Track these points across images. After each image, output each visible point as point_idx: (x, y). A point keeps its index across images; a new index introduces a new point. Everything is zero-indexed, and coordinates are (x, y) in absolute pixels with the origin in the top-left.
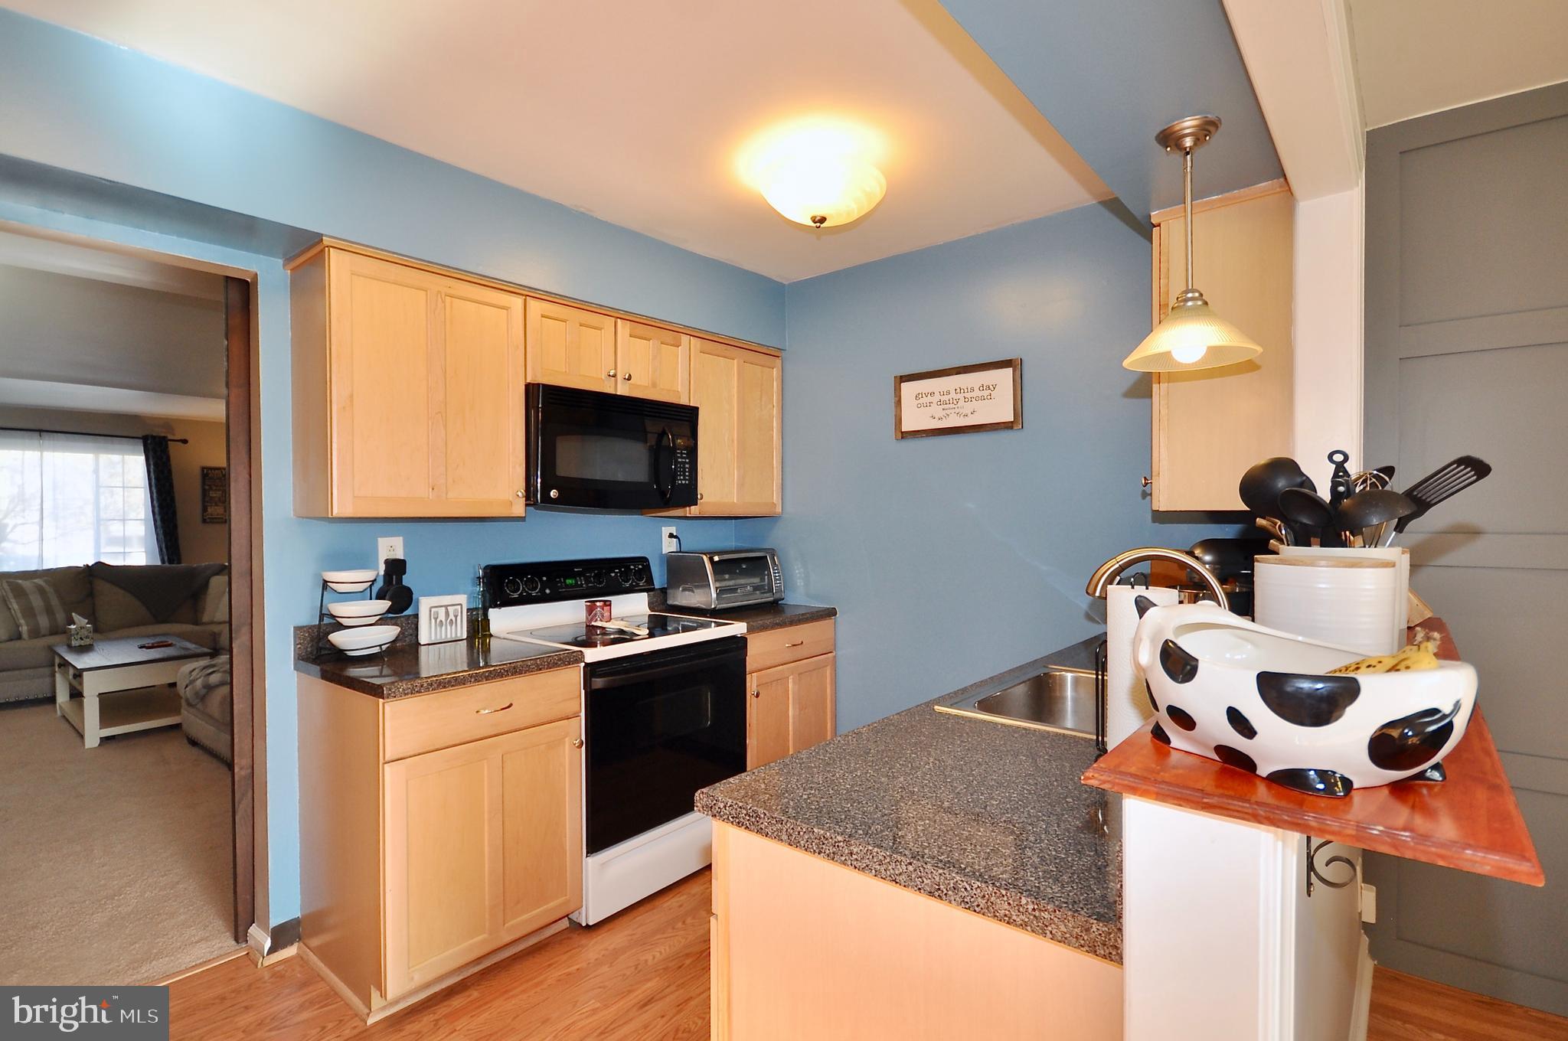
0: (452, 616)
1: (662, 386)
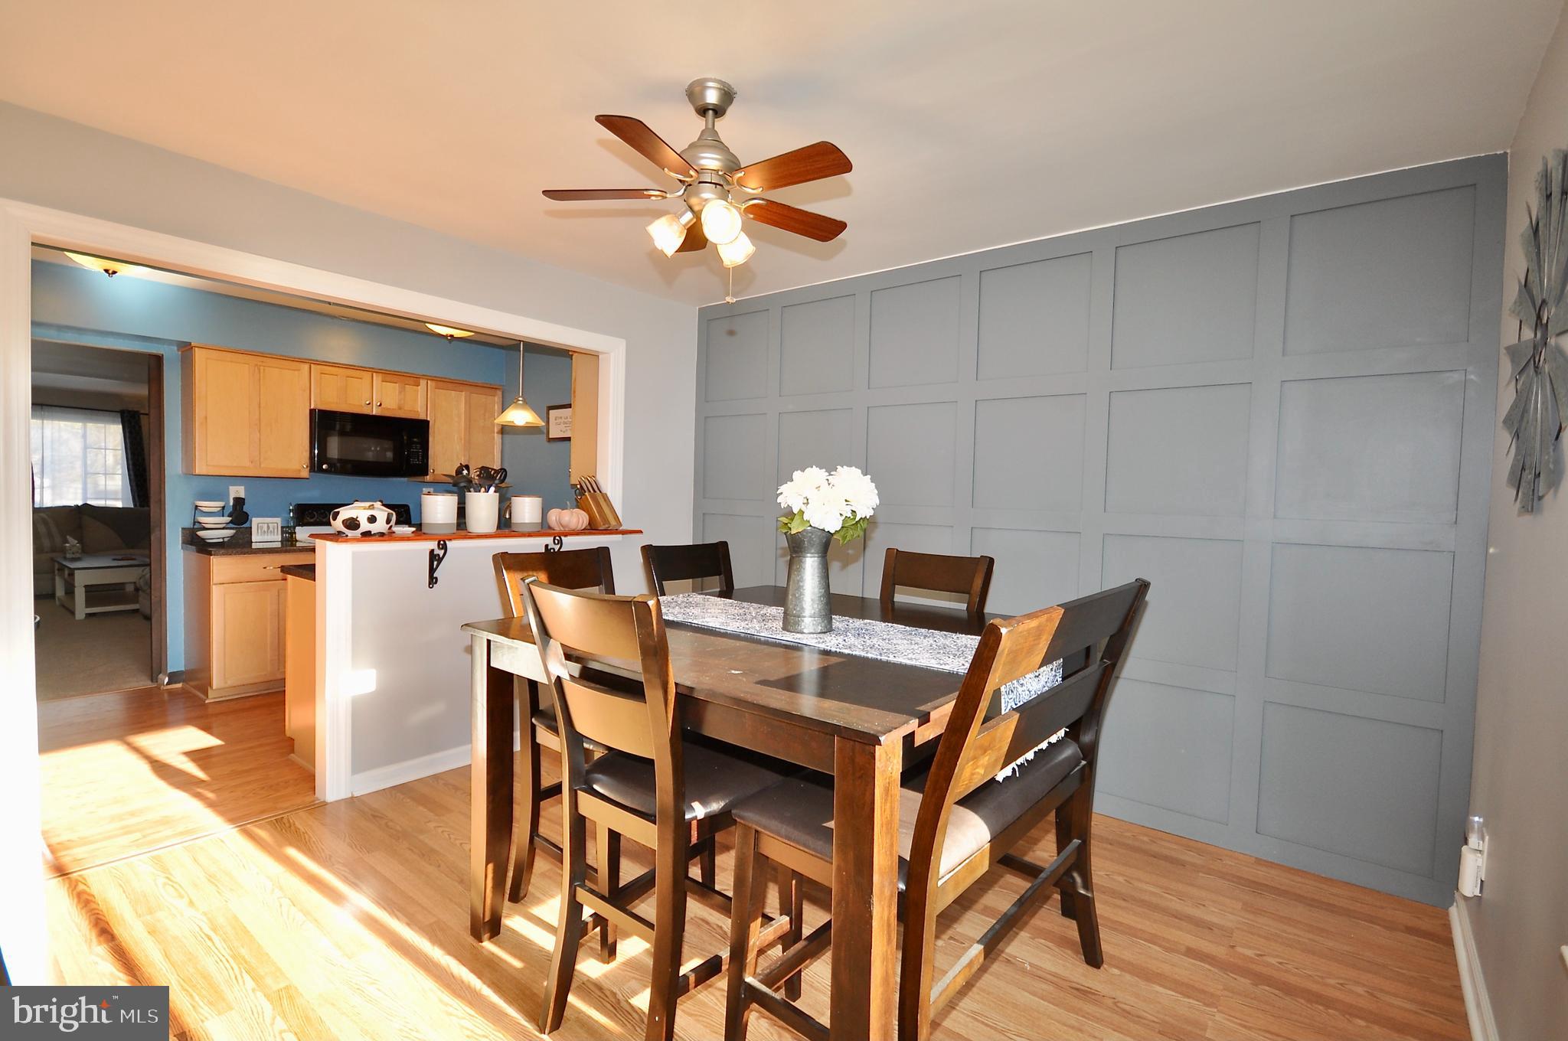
0: (273, 529)
1: (406, 408)
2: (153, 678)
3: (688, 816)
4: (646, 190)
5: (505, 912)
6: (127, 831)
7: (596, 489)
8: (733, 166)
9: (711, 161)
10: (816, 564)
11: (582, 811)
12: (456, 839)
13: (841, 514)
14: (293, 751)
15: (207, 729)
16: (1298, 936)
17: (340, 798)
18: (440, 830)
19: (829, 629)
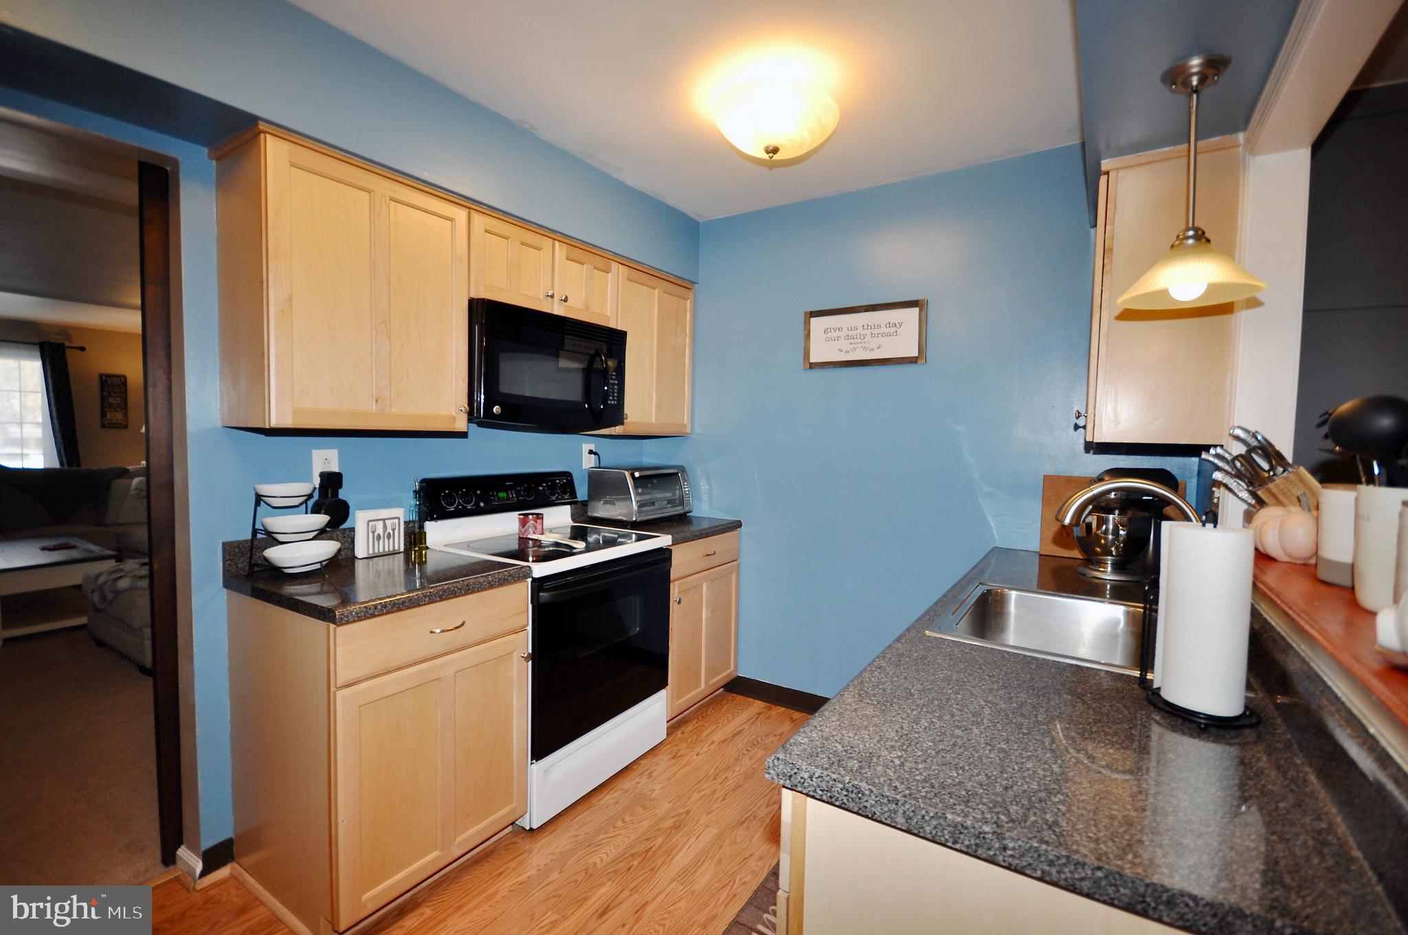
0: (389, 530)
1: (593, 310)
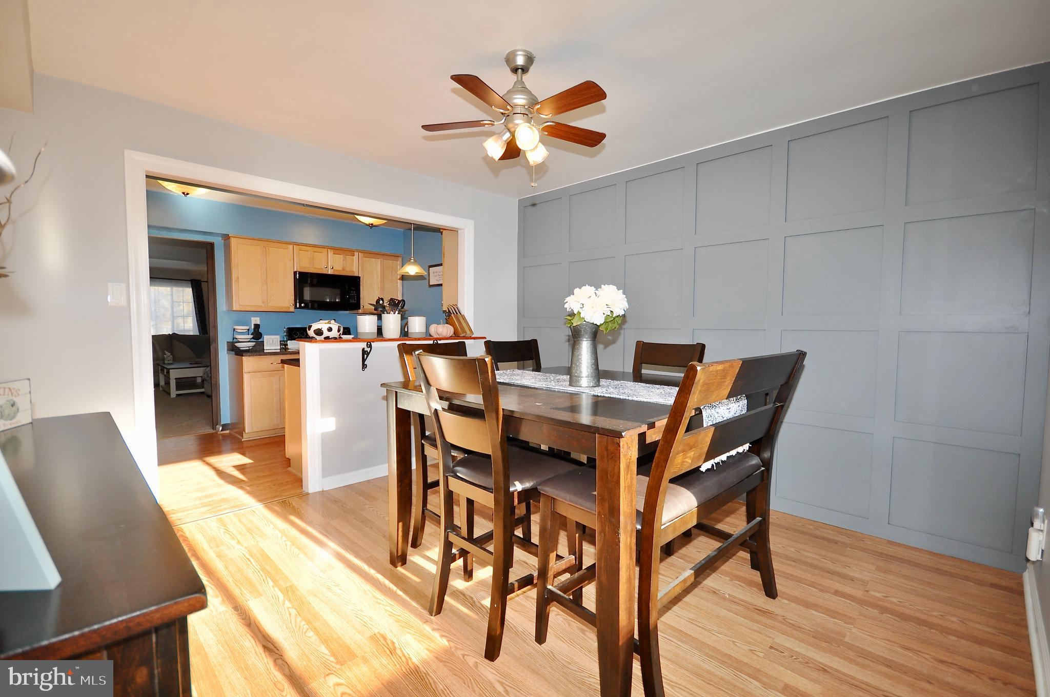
0: (276, 342)
1: (347, 270)
2: (214, 428)
3: (512, 489)
4: (482, 121)
5: (408, 553)
6: (204, 505)
7: (458, 312)
8: (533, 102)
9: (520, 100)
10: (589, 344)
11: (451, 488)
12: (380, 514)
13: (604, 314)
14: (290, 466)
15: (243, 454)
16: (915, 587)
17: (316, 491)
18: (372, 509)
19: (598, 385)
